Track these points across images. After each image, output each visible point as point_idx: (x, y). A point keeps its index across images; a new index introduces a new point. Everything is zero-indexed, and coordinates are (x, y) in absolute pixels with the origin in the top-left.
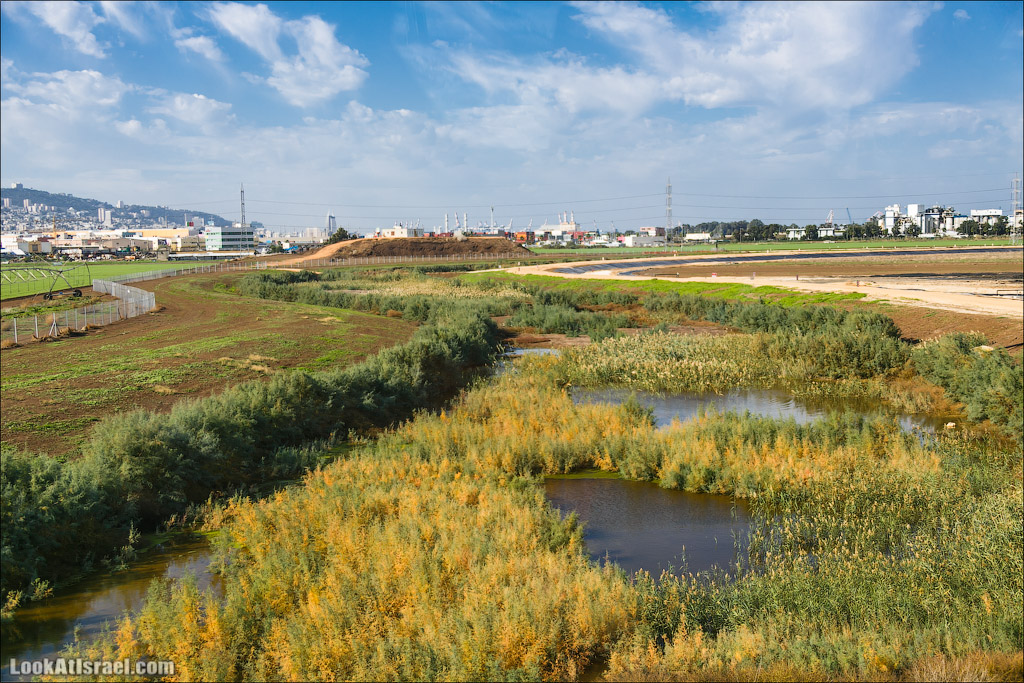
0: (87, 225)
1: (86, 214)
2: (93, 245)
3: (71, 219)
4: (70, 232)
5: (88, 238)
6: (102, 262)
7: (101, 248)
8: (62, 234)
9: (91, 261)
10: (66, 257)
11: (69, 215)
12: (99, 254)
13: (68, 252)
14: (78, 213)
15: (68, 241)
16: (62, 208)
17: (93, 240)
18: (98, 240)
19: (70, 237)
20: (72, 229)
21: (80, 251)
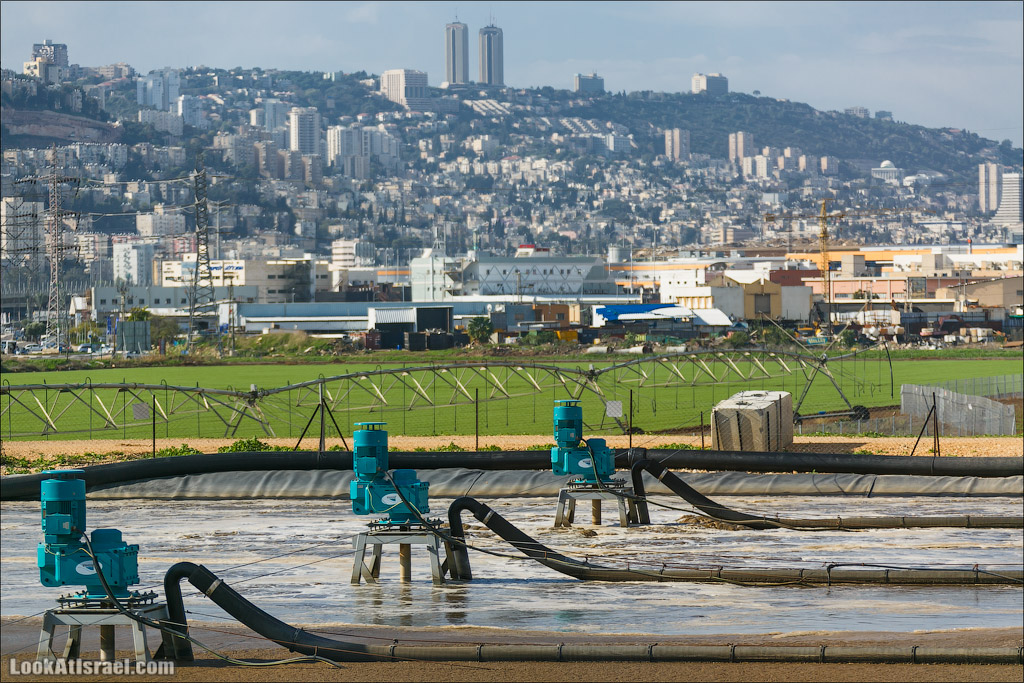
0: (936, 227)
1: (936, 185)
2: (942, 296)
3: (883, 200)
4: (872, 253)
5: (929, 272)
6: (956, 353)
7: (960, 308)
8: (847, 259)
9: (925, 347)
10: (855, 334)
11: (877, 189)
12: (954, 324)
13: (860, 317)
14: (908, 181)
15: (862, 284)
16: (855, 164)
17: (944, 281)
18: (962, 280)
19: (874, 268)
20: (887, 239)
21: (895, 317)
